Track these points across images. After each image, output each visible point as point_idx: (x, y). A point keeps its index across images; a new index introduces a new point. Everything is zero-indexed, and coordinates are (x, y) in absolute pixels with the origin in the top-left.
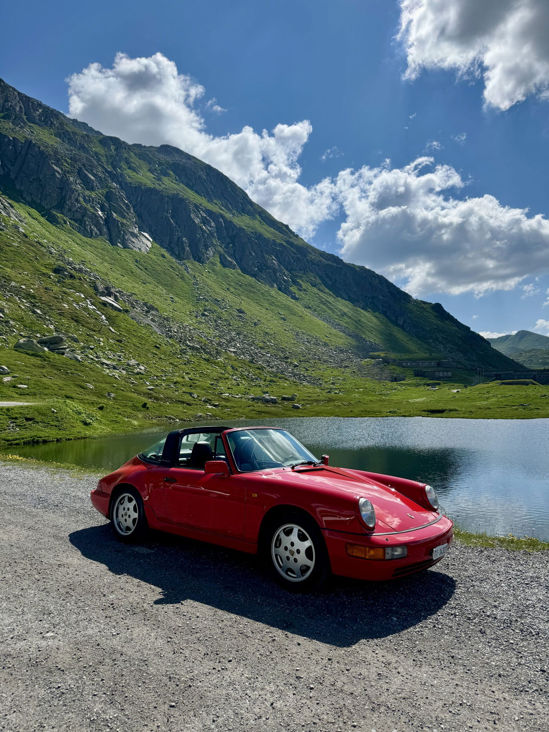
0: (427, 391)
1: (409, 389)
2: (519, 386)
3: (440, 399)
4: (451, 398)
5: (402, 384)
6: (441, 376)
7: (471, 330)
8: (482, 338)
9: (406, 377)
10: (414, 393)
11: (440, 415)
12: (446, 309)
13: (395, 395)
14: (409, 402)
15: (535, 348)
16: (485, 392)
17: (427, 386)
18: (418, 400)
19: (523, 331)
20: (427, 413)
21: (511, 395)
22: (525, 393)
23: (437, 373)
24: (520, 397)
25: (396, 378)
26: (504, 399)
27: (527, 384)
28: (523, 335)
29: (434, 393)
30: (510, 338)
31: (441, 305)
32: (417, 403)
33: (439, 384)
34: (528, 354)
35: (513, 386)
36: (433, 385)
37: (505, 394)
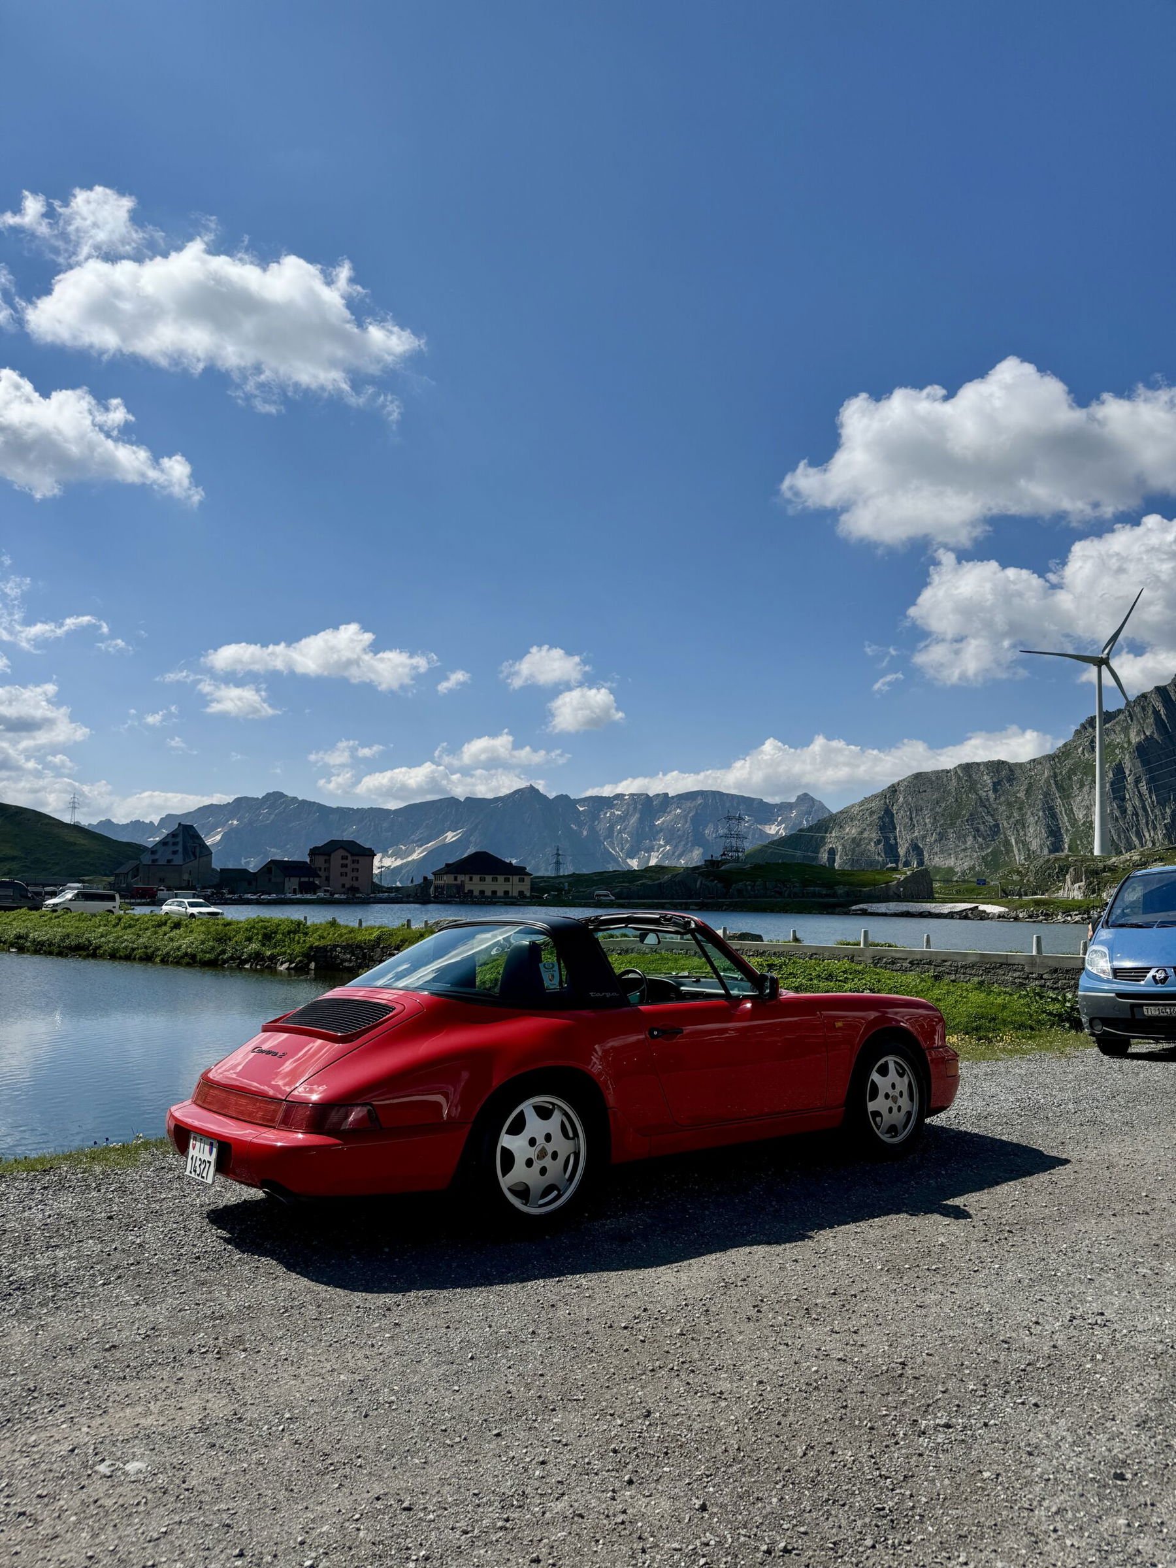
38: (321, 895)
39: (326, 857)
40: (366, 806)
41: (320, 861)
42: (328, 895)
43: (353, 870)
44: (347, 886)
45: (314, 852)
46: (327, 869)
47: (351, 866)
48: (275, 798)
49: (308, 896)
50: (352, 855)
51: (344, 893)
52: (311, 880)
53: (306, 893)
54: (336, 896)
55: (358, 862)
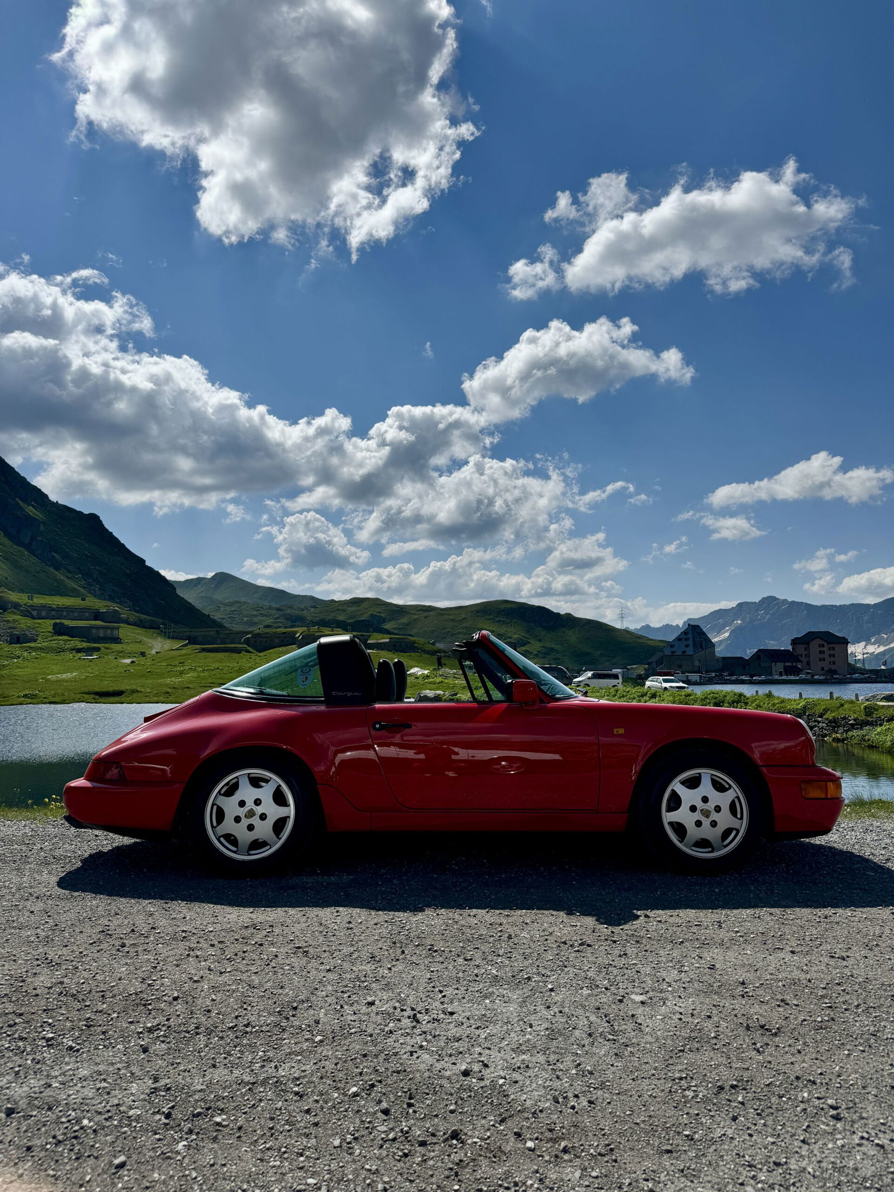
0: (78, 661)
1: (44, 658)
2: (227, 654)
3: (103, 675)
4: (121, 673)
5: (30, 648)
6: (101, 635)
7: (147, 564)
8: (163, 579)
9: (37, 635)
10: (54, 664)
11: (117, 699)
12: (107, 526)
13: (18, 667)
14: (49, 680)
15: (237, 599)
16: (177, 663)
17: (77, 652)
18: (64, 676)
19: (223, 573)
20: (93, 696)
21: (218, 668)
22: (236, 665)
23: (94, 631)
24: (231, 671)
25: (18, 638)
26: (206, 674)
27: (238, 651)
28: (222, 579)
29: (90, 663)
30: (203, 582)
31: (99, 517)
32: (64, 680)
33: (98, 649)
34: (228, 609)
35: (219, 654)
36: (89, 651)
37: (208, 666)
38: (803, 676)
39: (807, 646)
40: (848, 603)
41: (801, 649)
42: (809, 677)
43: (830, 655)
44: (826, 669)
45: (795, 642)
46: (808, 656)
47: (827, 652)
48: (769, 602)
49: (792, 678)
50: (828, 643)
51: (823, 675)
52: (794, 664)
53: (791, 675)
54: (816, 677)
55: (833, 649)
